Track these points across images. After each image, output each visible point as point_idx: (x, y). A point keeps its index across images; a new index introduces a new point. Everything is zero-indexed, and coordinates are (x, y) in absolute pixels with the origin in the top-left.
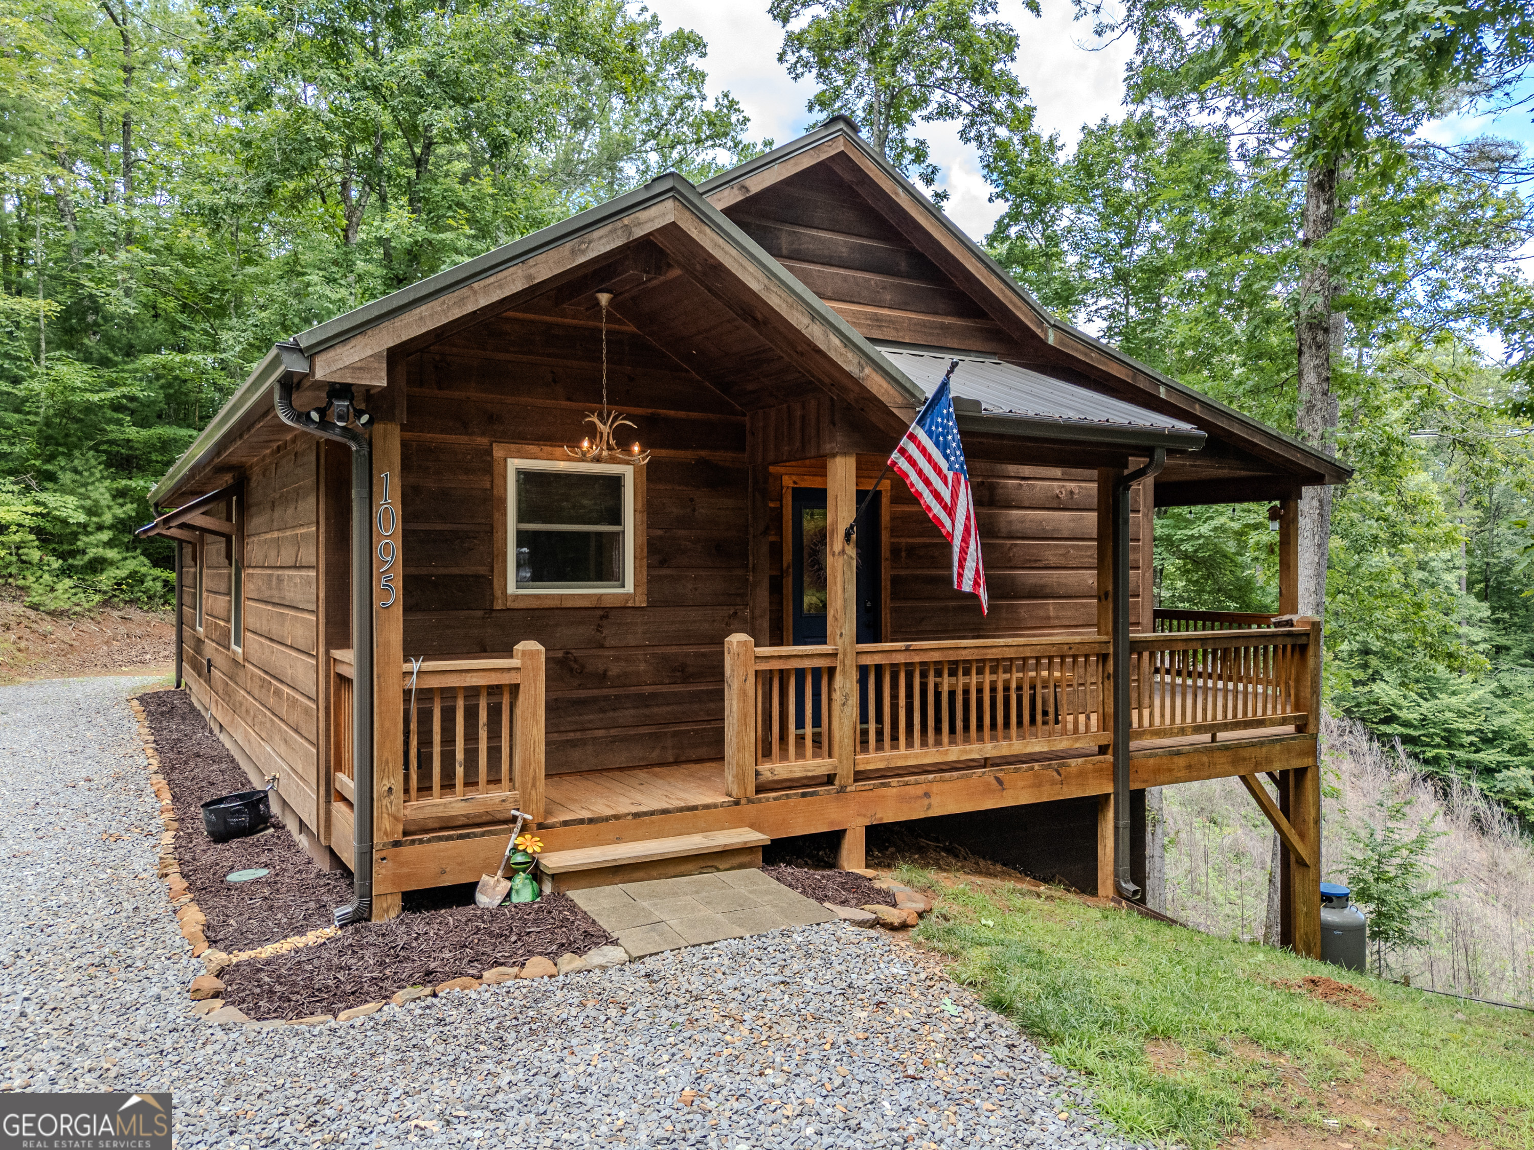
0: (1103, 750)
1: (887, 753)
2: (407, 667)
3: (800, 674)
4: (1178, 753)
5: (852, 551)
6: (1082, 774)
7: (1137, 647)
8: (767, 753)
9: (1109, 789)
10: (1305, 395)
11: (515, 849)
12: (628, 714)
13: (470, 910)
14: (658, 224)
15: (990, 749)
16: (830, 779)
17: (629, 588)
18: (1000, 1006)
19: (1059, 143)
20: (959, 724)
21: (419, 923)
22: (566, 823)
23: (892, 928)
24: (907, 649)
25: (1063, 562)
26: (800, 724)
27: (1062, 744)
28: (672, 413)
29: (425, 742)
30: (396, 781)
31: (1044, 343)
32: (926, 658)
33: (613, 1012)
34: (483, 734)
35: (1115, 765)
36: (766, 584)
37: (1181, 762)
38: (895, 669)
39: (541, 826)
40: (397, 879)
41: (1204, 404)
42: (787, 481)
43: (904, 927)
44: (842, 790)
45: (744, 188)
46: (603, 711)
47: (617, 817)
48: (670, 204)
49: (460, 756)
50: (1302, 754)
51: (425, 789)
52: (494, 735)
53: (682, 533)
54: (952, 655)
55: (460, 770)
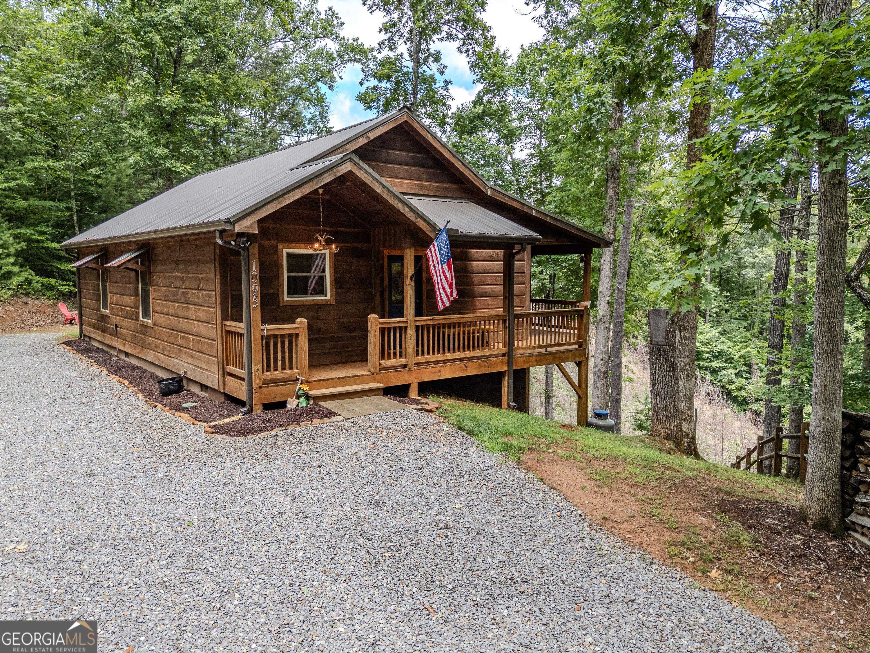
0: (504, 355)
1: (426, 356)
2: (262, 327)
3: (395, 329)
4: (532, 356)
5: (413, 284)
6: (496, 363)
7: (517, 316)
8: (383, 358)
9: (506, 369)
10: (608, 200)
11: (300, 389)
12: (328, 345)
13: (286, 409)
14: (345, 171)
15: (462, 355)
16: (405, 366)
17: (328, 297)
18: (461, 429)
19: (508, 55)
20: (452, 346)
21: (270, 413)
22: (315, 381)
23: (427, 411)
24: (433, 319)
25: (494, 283)
26: (395, 348)
27: (488, 352)
28: (342, 229)
29: (268, 354)
30: (260, 367)
31: (486, 195)
32: (440, 322)
33: (344, 431)
34: (287, 350)
35: (508, 360)
36: (379, 294)
37: (533, 359)
38: (428, 327)
39: (307, 382)
40: (261, 399)
41: (551, 217)
42: (386, 252)
43: (431, 411)
44: (410, 369)
45: (369, 138)
46: (319, 343)
47: (332, 379)
48: (349, 163)
49: (279, 358)
50: (580, 356)
51: (268, 370)
52: (291, 352)
53: (347, 275)
54: (449, 321)
55: (280, 363)
